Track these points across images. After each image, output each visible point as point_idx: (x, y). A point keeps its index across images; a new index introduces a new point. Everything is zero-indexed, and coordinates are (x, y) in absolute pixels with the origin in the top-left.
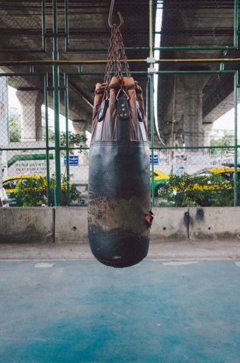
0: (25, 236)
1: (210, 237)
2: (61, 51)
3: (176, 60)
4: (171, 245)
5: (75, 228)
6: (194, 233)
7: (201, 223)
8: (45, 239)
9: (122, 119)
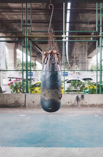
0: (14, 105)
1: (86, 106)
2: (29, 32)
3: (74, 36)
4: (71, 109)
5: (34, 102)
6: (80, 104)
7: (83, 100)
8: (22, 106)
9: (52, 64)
